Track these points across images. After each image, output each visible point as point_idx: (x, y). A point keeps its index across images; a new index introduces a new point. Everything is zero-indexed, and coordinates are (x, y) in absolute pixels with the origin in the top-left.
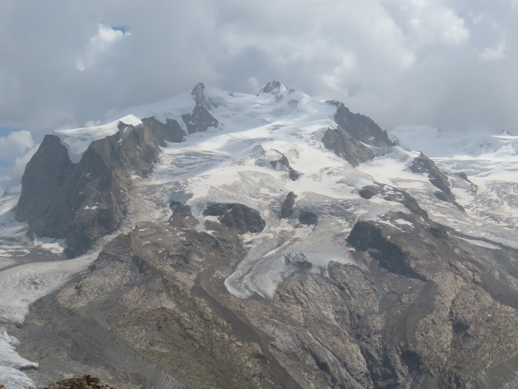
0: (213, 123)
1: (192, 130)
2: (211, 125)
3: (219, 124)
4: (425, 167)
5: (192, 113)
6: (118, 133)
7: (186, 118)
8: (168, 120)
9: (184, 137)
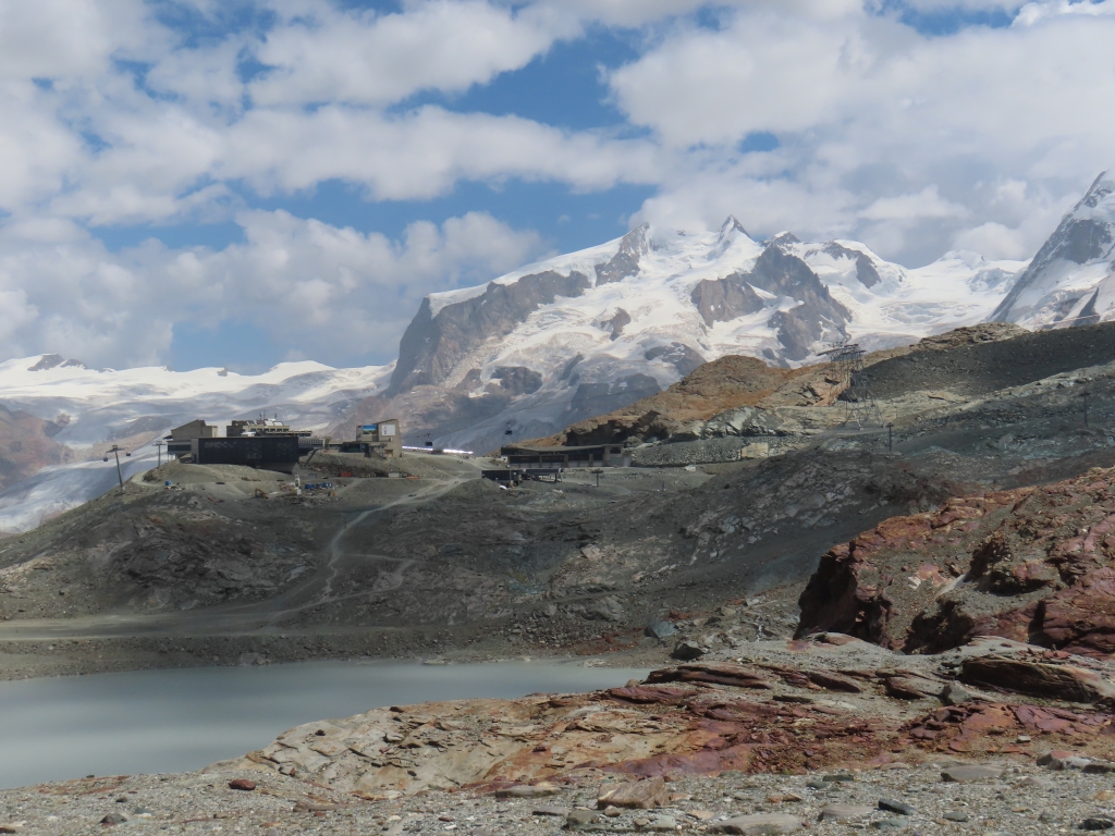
0: (633, 271)
1: (601, 280)
2: (628, 274)
3: (640, 273)
4: (780, 321)
5: (608, 261)
6: (484, 295)
7: (599, 268)
8: (572, 273)
9: (586, 290)
